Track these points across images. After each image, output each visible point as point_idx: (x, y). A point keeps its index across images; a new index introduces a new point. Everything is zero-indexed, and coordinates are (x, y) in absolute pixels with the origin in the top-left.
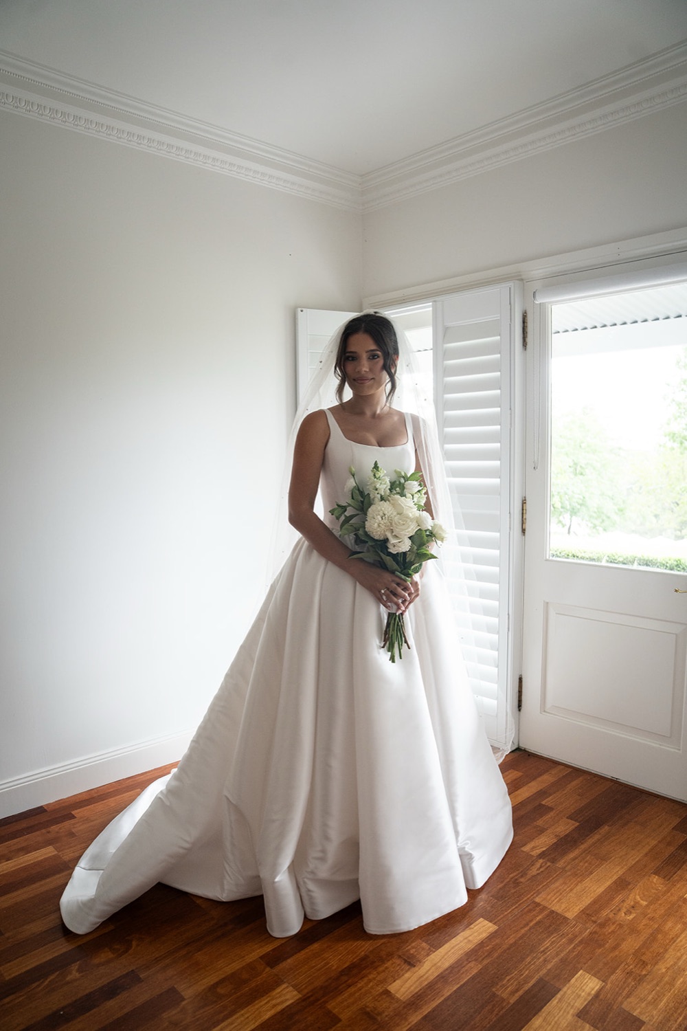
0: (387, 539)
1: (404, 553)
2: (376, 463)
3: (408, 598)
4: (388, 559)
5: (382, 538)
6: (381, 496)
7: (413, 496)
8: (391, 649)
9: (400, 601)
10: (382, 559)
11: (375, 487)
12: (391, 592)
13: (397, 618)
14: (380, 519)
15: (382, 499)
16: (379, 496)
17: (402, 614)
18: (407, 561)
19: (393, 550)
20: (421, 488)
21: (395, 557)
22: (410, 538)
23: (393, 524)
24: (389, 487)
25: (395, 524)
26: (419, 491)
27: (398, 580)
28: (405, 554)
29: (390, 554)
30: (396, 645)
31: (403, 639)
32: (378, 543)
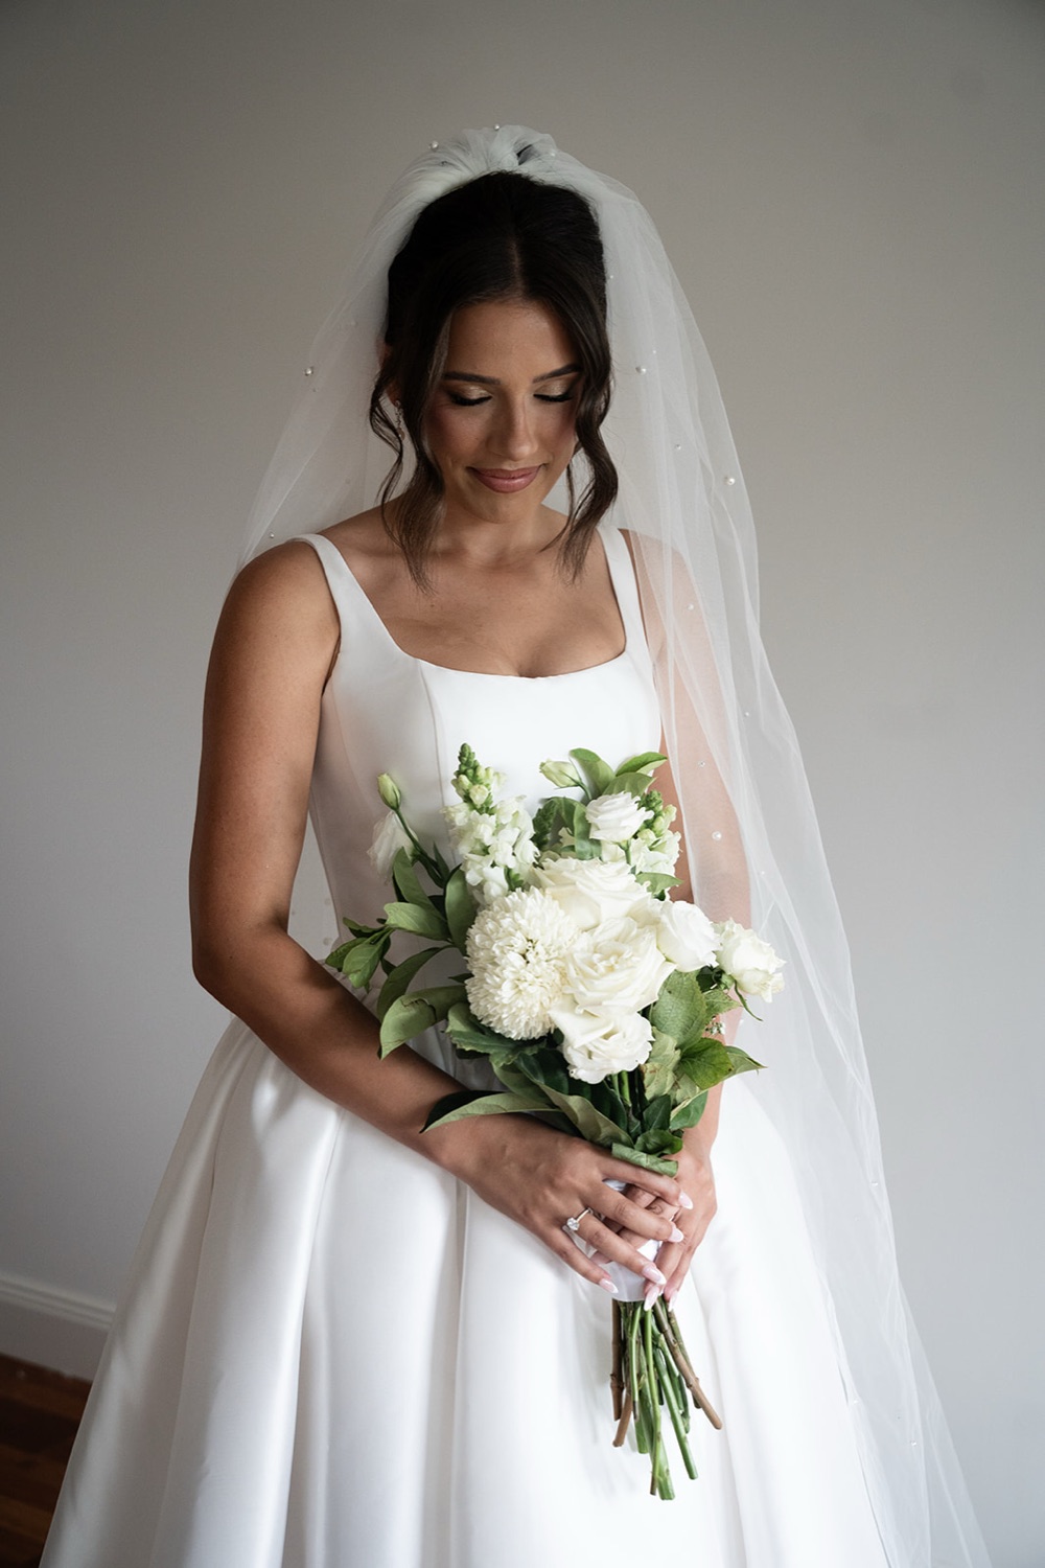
0: (557, 1030)
1: (631, 1074)
2: (464, 754)
3: (677, 1236)
4: (575, 1102)
5: (538, 1031)
6: (508, 872)
7: (627, 851)
8: (649, 1437)
9: (649, 1249)
10: (552, 1105)
11: (479, 841)
12: (608, 1222)
13: (651, 1322)
14: (521, 962)
15: (514, 882)
16: (498, 875)
17: (664, 1300)
18: (649, 1095)
19: (586, 1071)
20: (650, 815)
21: (600, 1093)
22: (645, 1013)
23: (572, 973)
24: (531, 832)
25: (580, 971)
26: (649, 825)
27: (629, 1173)
28: (636, 1077)
29: (577, 1087)
30: (665, 1428)
31: (688, 1392)
32: (529, 1052)
